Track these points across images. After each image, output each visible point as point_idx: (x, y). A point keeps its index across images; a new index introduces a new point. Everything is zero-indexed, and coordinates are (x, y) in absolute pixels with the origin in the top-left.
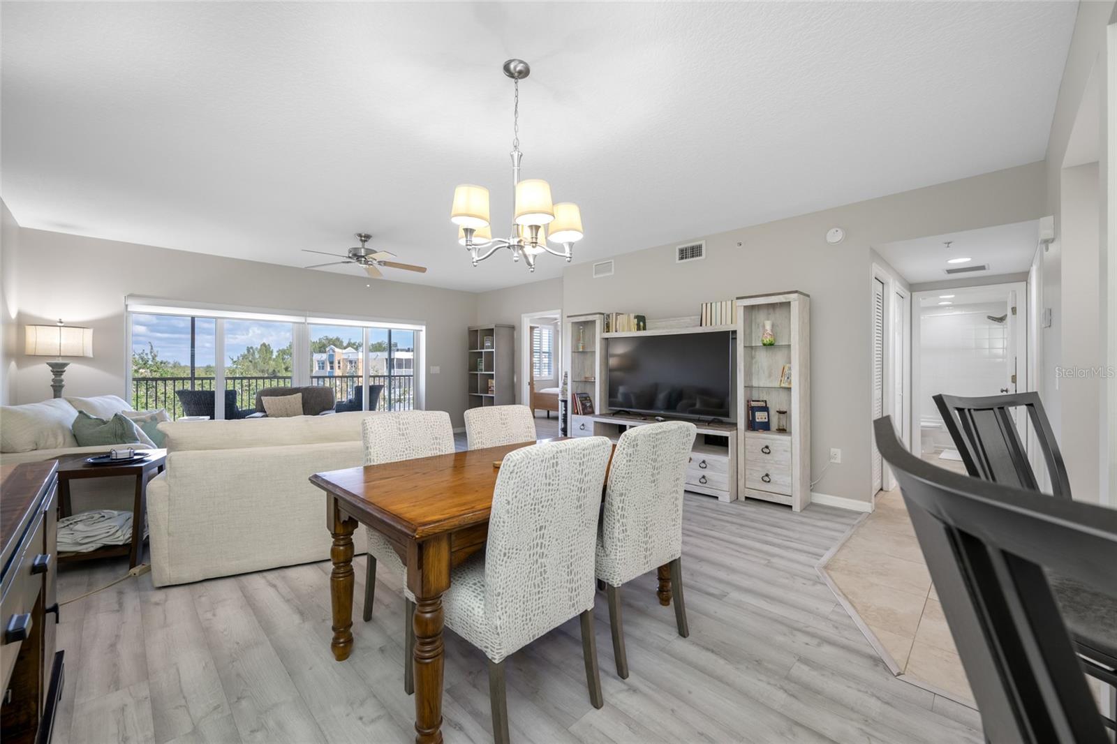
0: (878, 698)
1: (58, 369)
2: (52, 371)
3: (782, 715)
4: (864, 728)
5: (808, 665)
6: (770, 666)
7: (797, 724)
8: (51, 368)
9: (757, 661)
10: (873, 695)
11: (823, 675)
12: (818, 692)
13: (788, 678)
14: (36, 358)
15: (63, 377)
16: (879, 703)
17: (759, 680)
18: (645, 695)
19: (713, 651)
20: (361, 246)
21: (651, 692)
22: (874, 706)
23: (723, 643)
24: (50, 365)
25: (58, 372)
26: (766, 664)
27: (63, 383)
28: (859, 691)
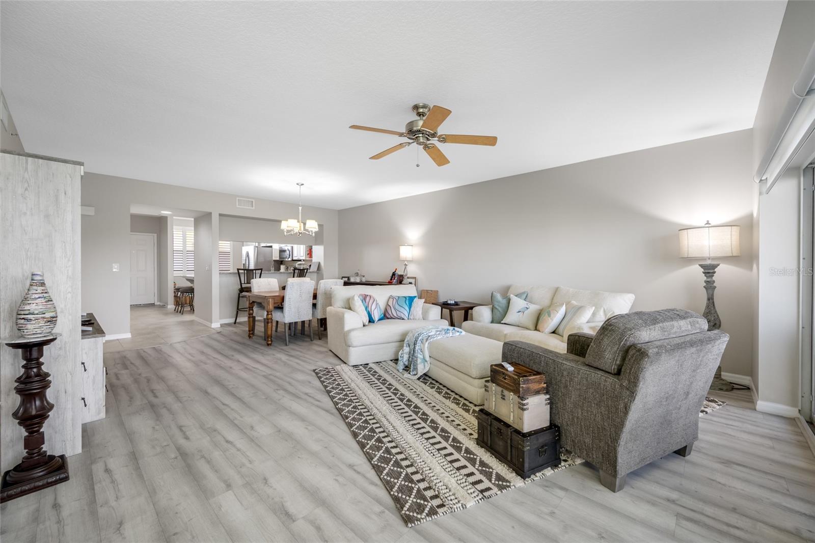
1: (709, 270)
2: (703, 273)
8: (703, 270)
14: (689, 260)
15: (714, 278)
24: (701, 266)
25: (708, 273)
27: (715, 284)
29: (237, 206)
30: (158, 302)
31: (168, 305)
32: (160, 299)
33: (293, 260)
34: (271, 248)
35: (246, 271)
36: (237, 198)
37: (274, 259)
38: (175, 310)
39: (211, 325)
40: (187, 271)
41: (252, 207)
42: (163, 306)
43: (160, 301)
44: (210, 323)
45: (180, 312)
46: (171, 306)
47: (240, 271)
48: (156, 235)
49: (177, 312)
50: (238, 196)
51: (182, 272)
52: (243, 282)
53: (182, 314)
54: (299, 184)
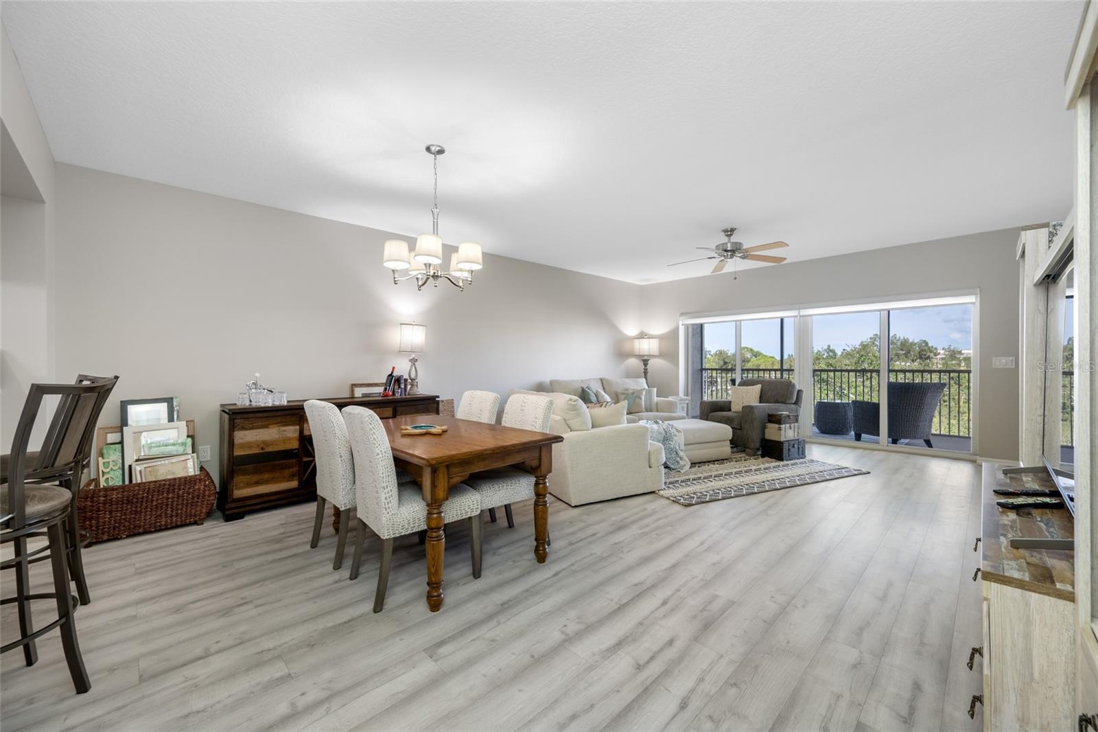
0: (198, 712)
1: (645, 362)
3: (255, 638)
4: (196, 680)
5: (277, 679)
6: (301, 651)
7: (241, 643)
9: (313, 645)
10: (204, 710)
11: (258, 684)
12: (248, 670)
13: (279, 657)
16: (195, 708)
17: (293, 639)
18: (331, 584)
19: (345, 623)
20: (727, 241)
21: (328, 588)
22: (197, 703)
23: (353, 631)
26: (305, 650)
28: (219, 702)
54: (433, 149)
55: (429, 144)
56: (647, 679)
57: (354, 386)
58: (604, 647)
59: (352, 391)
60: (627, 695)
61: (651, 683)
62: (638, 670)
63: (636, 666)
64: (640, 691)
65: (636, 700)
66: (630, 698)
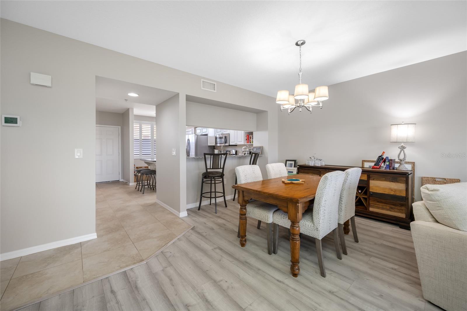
29: (202, 88)
30: (122, 179)
31: (130, 182)
32: (123, 177)
33: (229, 145)
34: (206, 136)
35: (212, 156)
36: (202, 80)
37: (209, 144)
38: (136, 188)
39: (179, 215)
40: (143, 154)
41: (215, 90)
42: (125, 184)
43: (123, 179)
44: (178, 213)
45: (141, 191)
46: (132, 184)
47: (206, 156)
48: (120, 127)
49: (138, 190)
50: (204, 78)
51: (139, 155)
52: (209, 167)
53: (143, 194)
54: (299, 43)
55: (296, 42)
56: (178, 307)
57: (363, 161)
58: (207, 294)
59: (363, 164)
60: (172, 297)
61: (174, 308)
62: (185, 305)
63: (188, 305)
64: (172, 303)
65: (169, 300)
66: (170, 298)
